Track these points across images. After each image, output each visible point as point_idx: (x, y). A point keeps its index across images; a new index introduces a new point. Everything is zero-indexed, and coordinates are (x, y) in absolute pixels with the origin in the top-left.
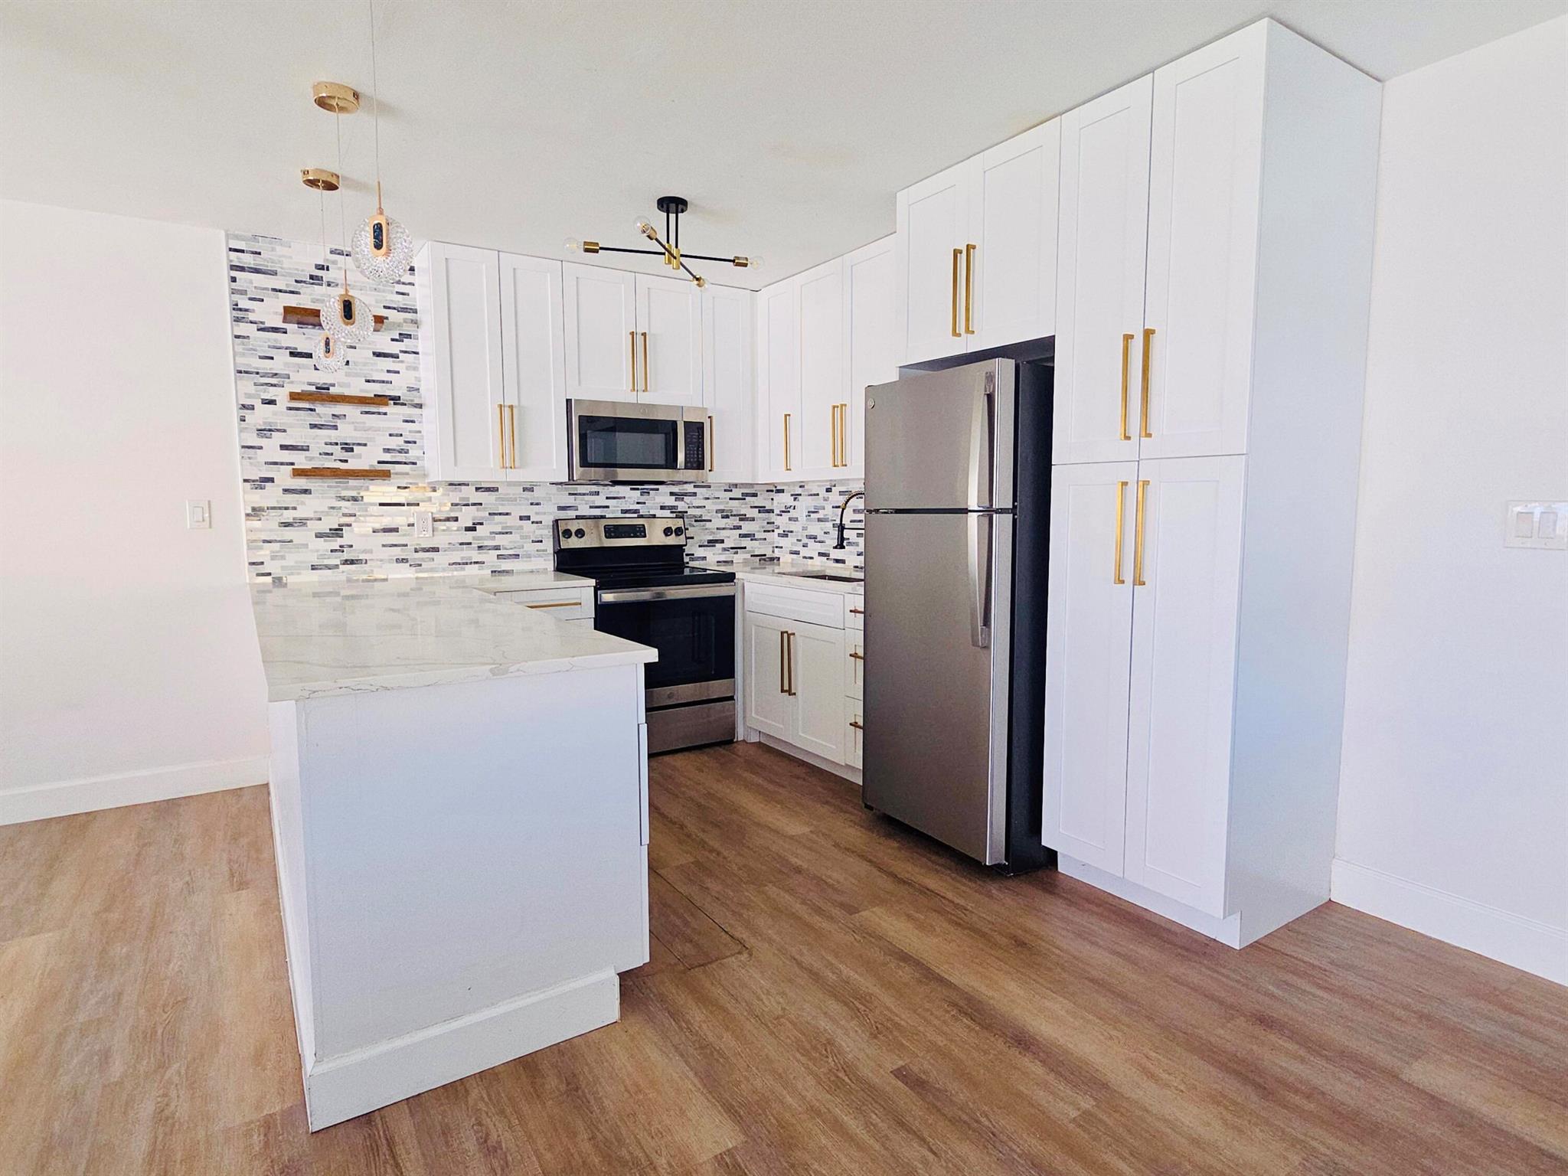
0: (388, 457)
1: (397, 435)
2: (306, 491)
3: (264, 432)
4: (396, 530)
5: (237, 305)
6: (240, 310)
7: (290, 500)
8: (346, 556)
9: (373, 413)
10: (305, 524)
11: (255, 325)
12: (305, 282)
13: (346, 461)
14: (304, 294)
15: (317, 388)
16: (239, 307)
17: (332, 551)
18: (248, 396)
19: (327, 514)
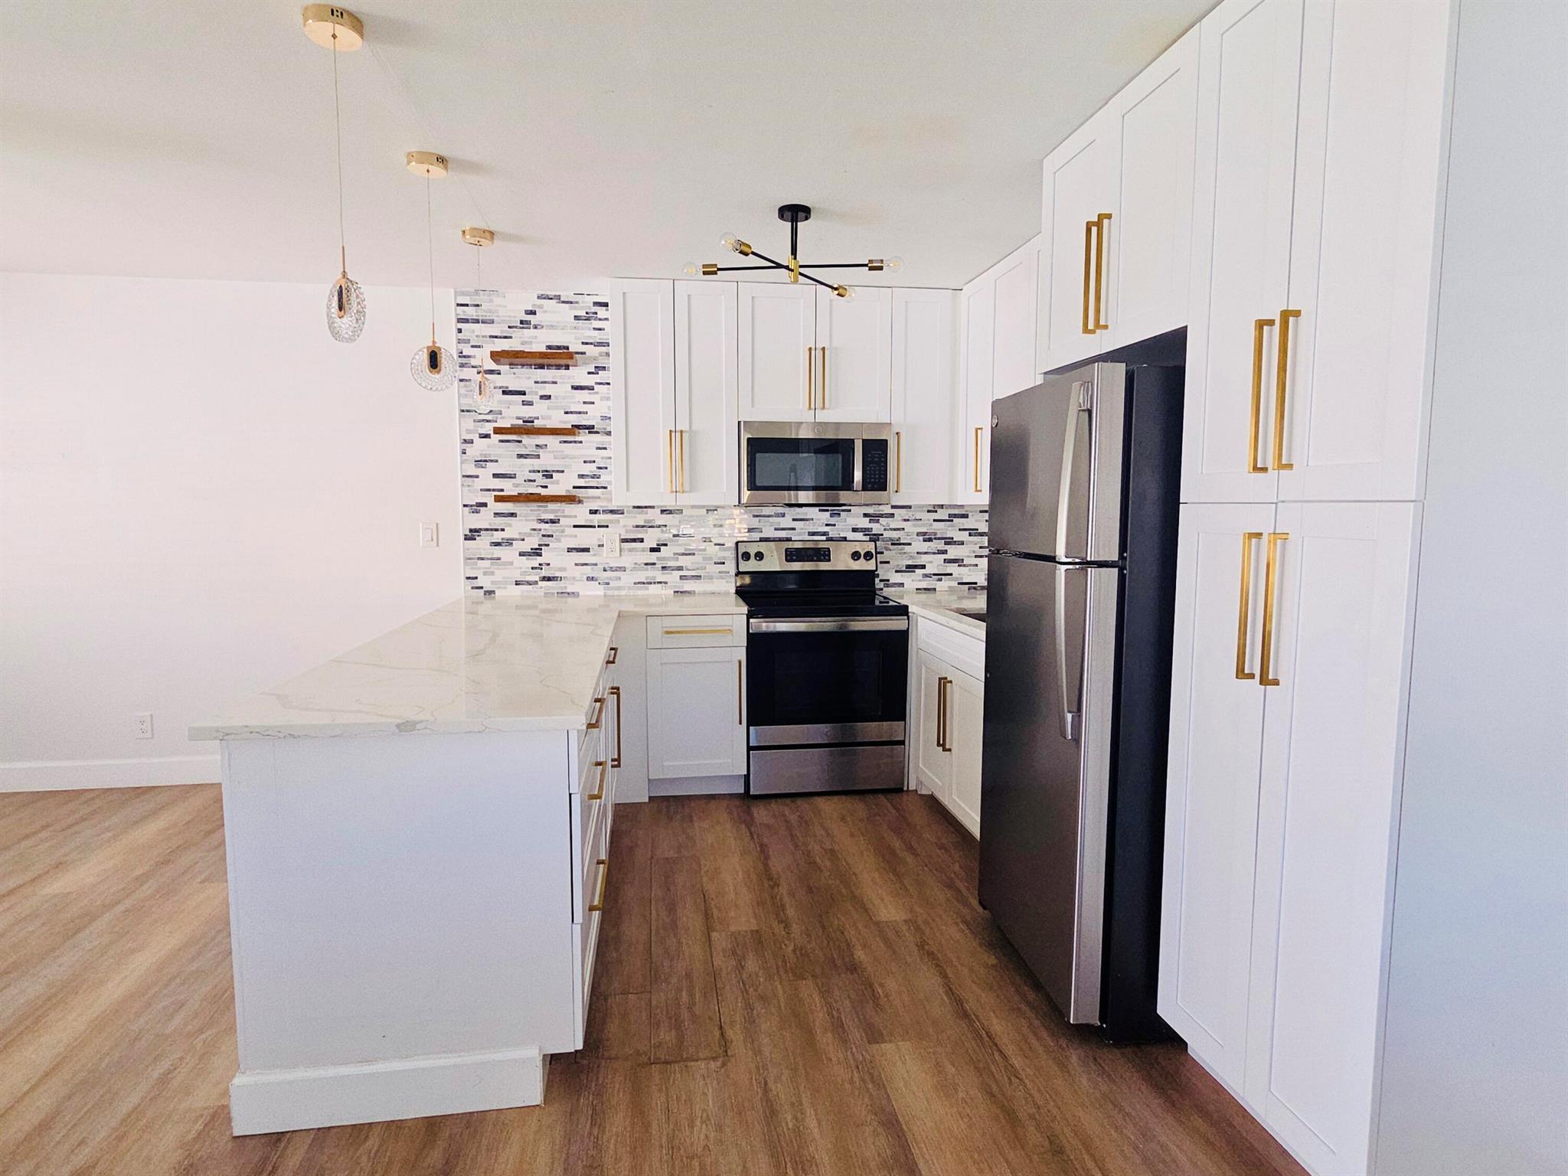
0: (582, 482)
1: (590, 462)
2: (513, 515)
3: (481, 462)
4: (587, 550)
5: (462, 353)
6: (464, 357)
7: (499, 522)
8: (544, 573)
9: (571, 442)
10: (512, 544)
11: (475, 369)
12: (516, 327)
13: (546, 487)
14: (516, 337)
15: (524, 422)
16: (464, 354)
17: (532, 568)
18: (469, 431)
19: (530, 535)
